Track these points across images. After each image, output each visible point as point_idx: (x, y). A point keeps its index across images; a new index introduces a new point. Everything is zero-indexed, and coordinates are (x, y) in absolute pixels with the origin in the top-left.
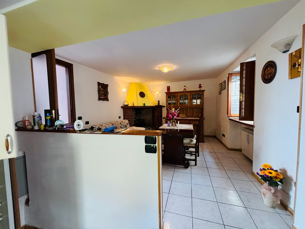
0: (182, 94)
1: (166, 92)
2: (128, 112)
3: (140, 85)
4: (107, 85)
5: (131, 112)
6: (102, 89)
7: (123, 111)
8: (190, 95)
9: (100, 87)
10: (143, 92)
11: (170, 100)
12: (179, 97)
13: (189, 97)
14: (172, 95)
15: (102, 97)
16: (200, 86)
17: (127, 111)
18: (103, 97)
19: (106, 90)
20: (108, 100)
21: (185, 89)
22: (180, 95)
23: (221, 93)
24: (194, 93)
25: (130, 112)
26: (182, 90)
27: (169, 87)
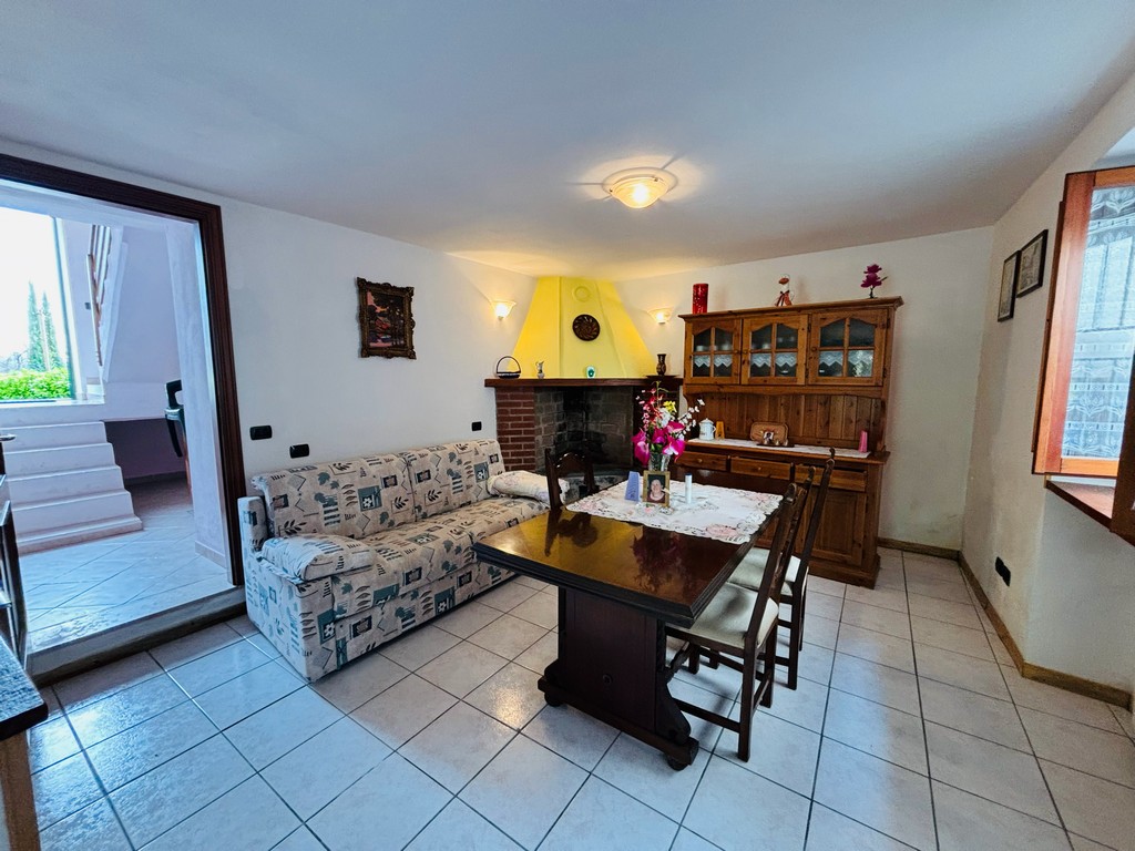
0: (765, 321)
1: (689, 311)
2: (518, 404)
3: (580, 286)
4: (409, 292)
5: (531, 404)
6: (379, 310)
7: (498, 397)
8: (809, 325)
9: (371, 300)
10: (589, 317)
11: (706, 352)
12: (748, 338)
13: (802, 338)
14: (717, 330)
15: (380, 344)
16: (872, 279)
17: (512, 397)
18: (384, 341)
19: (402, 311)
20: (412, 356)
21: (784, 296)
22: (757, 328)
23: (1011, 316)
24: (832, 317)
25: (525, 405)
26: (769, 301)
27: (705, 287)
